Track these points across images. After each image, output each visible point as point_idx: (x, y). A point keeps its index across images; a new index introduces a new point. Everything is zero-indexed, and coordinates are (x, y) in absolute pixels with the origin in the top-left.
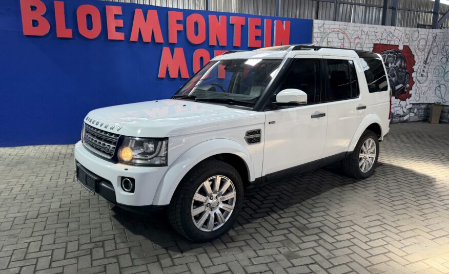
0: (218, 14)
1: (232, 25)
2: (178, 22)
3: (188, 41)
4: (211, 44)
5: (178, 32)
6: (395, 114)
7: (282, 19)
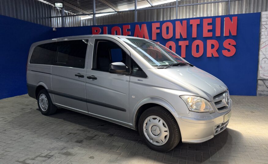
0: (181, 21)
1: (192, 25)
2: (157, 28)
3: (163, 38)
4: (176, 38)
5: (157, 34)
7: (231, 16)
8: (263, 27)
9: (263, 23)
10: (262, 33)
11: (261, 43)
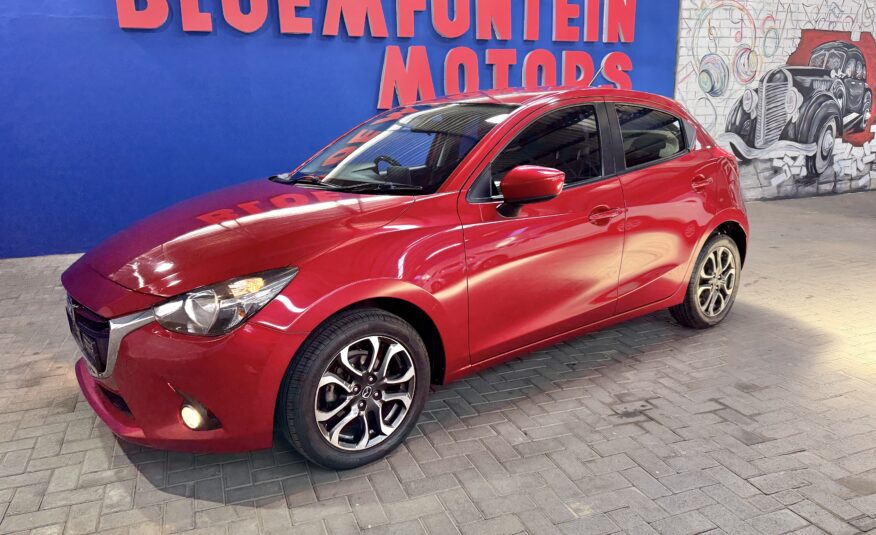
3: (434, 31)
4: (479, 36)
5: (417, 13)
6: (842, 174)
8: (685, 26)
9: (684, 14)
10: (682, 42)
11: (679, 68)
